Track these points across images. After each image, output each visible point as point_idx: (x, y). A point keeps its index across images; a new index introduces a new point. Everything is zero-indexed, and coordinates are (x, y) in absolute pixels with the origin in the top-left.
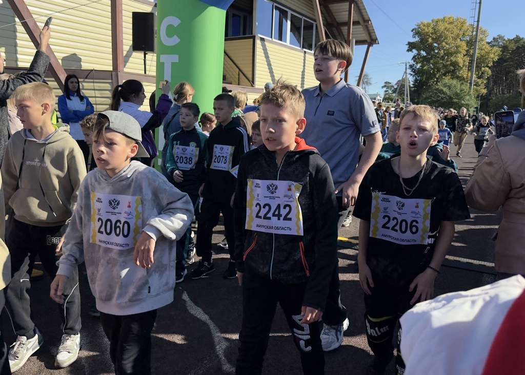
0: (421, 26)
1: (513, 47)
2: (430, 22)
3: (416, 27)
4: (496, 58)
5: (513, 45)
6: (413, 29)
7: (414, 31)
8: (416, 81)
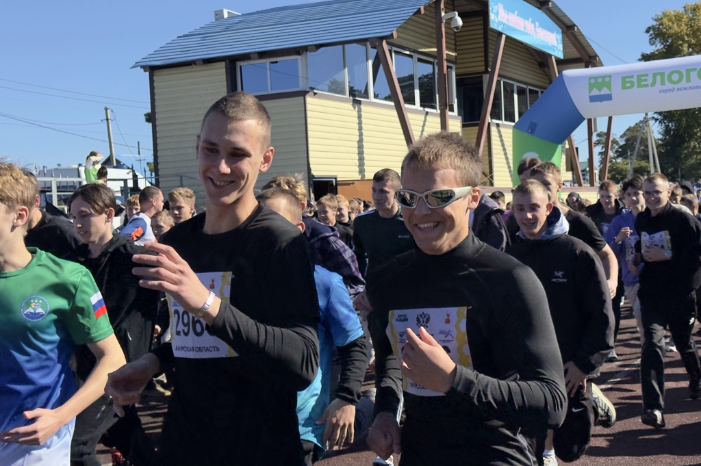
0: (665, 20)
2: (681, 10)
3: (655, 23)
6: (649, 28)
7: (651, 32)
8: (667, 131)
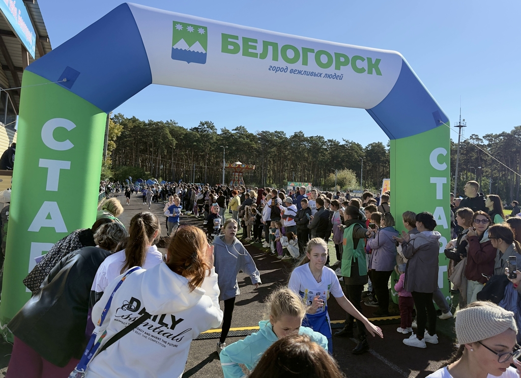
1: (131, 125)
4: (119, 134)
5: (131, 124)
